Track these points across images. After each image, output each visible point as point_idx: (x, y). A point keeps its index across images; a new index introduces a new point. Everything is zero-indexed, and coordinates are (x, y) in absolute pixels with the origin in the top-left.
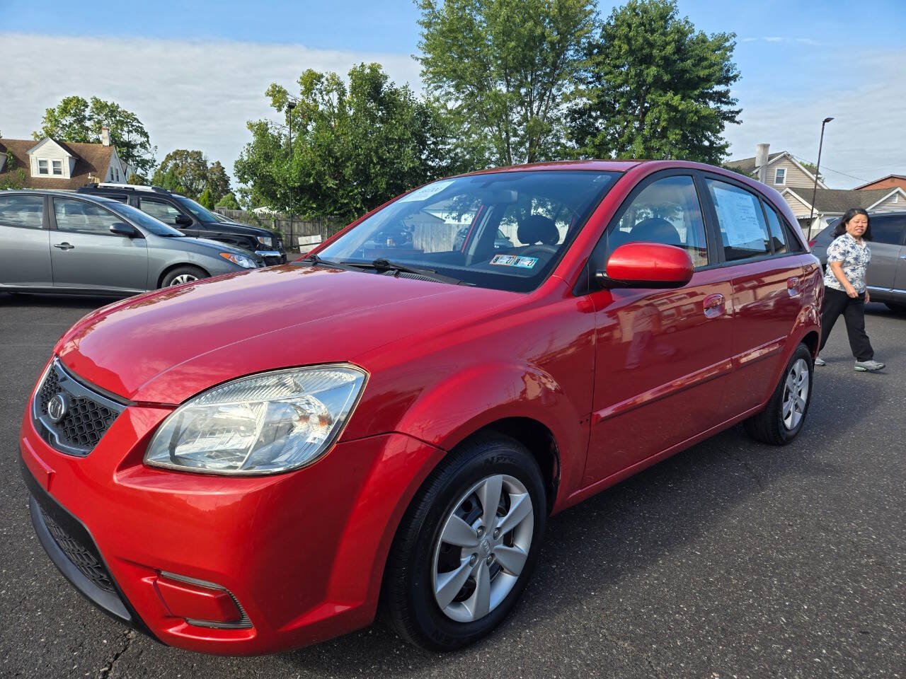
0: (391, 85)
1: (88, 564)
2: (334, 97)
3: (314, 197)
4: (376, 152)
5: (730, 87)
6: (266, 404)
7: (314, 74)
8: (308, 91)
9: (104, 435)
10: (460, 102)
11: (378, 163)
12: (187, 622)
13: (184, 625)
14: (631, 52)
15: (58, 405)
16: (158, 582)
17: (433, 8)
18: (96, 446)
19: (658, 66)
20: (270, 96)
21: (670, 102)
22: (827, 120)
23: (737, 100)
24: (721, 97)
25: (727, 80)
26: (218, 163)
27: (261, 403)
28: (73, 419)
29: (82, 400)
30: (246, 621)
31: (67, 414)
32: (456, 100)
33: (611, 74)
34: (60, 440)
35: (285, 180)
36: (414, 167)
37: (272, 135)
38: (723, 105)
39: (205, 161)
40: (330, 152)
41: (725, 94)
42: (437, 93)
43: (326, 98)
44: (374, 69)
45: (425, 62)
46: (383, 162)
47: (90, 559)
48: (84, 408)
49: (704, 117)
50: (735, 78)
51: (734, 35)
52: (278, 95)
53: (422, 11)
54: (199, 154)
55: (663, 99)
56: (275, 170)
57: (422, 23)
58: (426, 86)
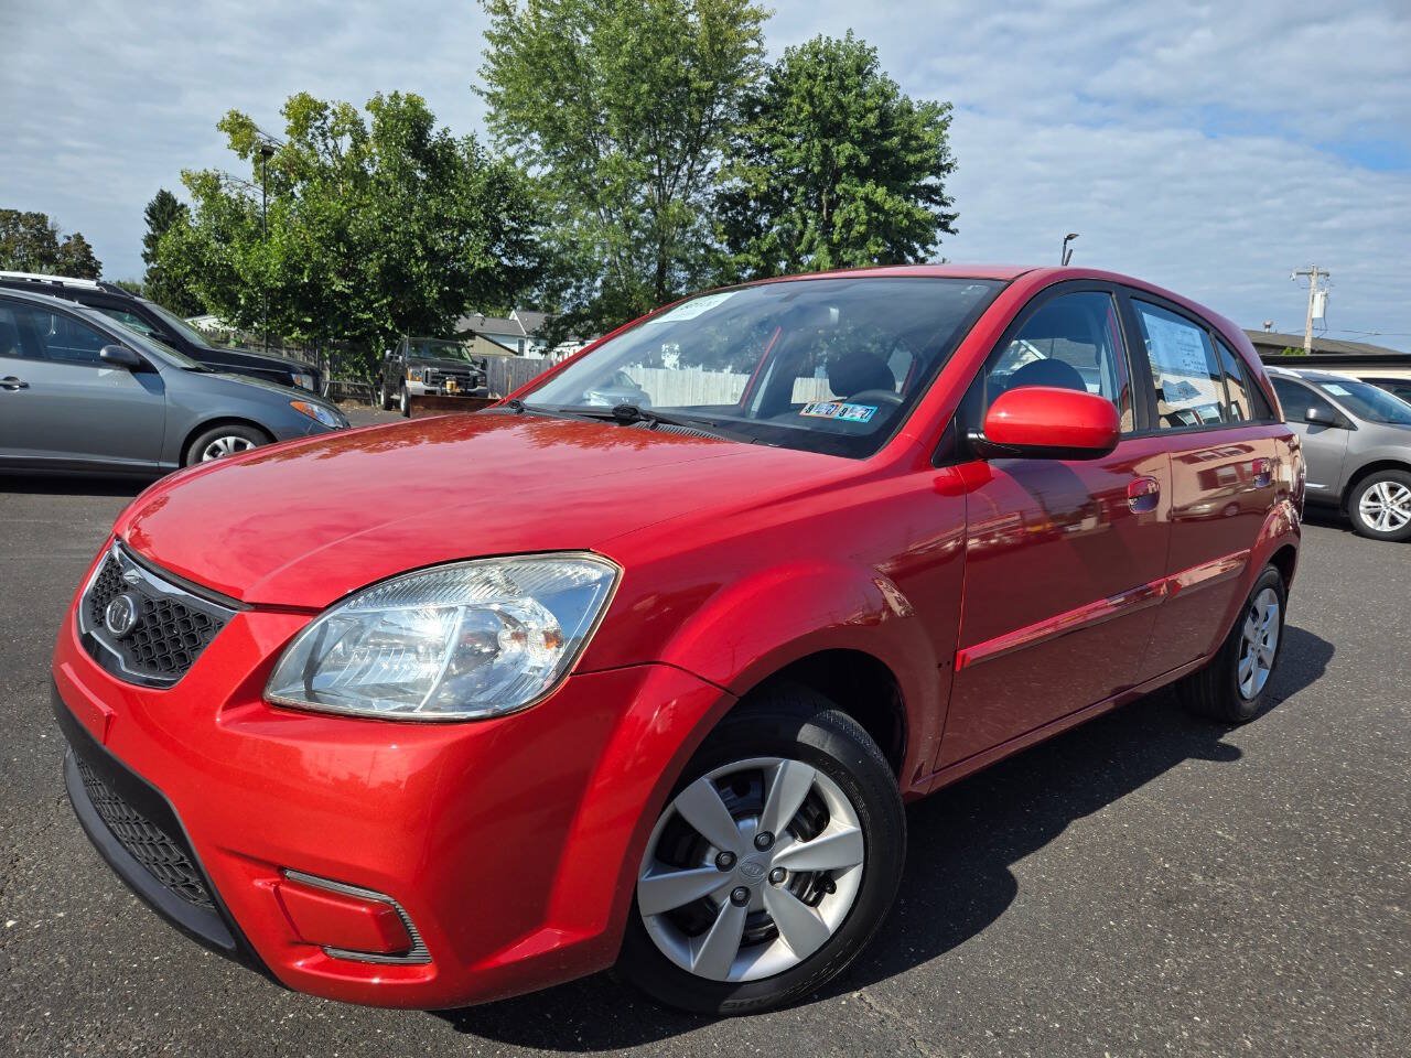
0: (444, 132)
1: (167, 860)
2: (346, 143)
3: (306, 307)
4: (422, 238)
5: (943, 181)
6: (462, 609)
7: (312, 101)
8: (299, 130)
9: (201, 655)
10: (549, 168)
11: (424, 258)
12: (324, 952)
13: (320, 958)
14: (815, 117)
15: (124, 612)
16: (282, 888)
17: (509, 14)
18: (188, 671)
19: (853, 142)
20: (226, 130)
21: (870, 197)
22: (1070, 237)
23: (953, 200)
24: (932, 194)
25: (937, 170)
26: (79, 238)
27: (454, 609)
28: (148, 632)
29: (164, 602)
30: (420, 952)
31: (139, 624)
32: (544, 164)
33: (784, 148)
34: (126, 666)
35: (256, 275)
36: (486, 268)
37: (228, 198)
38: (933, 205)
39: (53, 233)
40: (341, 234)
41: (936, 190)
42: (511, 151)
43: (331, 143)
44: (414, 103)
45: (493, 98)
46: (431, 255)
47: (170, 852)
48: (166, 613)
49: (917, 221)
50: (948, 168)
51: (950, 107)
52: (239, 128)
53: (491, 16)
54: (41, 219)
55: (861, 191)
56: (239, 257)
57: (490, 36)
58: (495, 138)
